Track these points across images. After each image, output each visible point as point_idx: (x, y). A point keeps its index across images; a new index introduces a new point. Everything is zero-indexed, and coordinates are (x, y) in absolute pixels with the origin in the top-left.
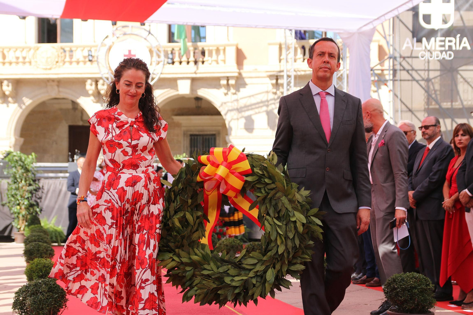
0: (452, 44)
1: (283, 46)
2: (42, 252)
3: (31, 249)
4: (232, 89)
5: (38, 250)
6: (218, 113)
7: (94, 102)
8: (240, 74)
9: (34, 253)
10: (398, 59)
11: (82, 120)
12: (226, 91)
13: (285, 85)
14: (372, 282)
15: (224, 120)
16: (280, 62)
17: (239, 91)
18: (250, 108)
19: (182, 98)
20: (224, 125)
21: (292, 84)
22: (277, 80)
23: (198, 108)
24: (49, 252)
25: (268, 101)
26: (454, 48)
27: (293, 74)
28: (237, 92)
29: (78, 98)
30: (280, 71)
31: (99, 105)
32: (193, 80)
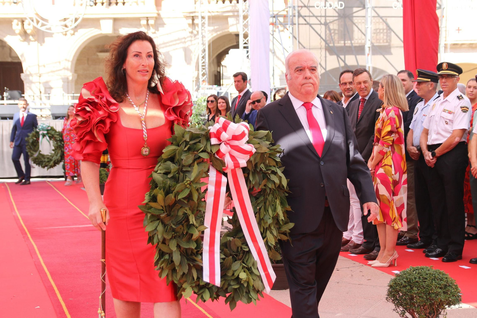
4: (151, 28)
7: (21, 41)
8: (159, 14)
11: (11, 56)
16: (195, 4)
17: (158, 30)
19: (105, 37)
21: (206, 25)
22: (193, 20)
25: (185, 38)
27: (206, 15)
28: (156, 32)
29: (5, 37)
30: (195, 12)
31: (26, 43)
32: (115, 20)
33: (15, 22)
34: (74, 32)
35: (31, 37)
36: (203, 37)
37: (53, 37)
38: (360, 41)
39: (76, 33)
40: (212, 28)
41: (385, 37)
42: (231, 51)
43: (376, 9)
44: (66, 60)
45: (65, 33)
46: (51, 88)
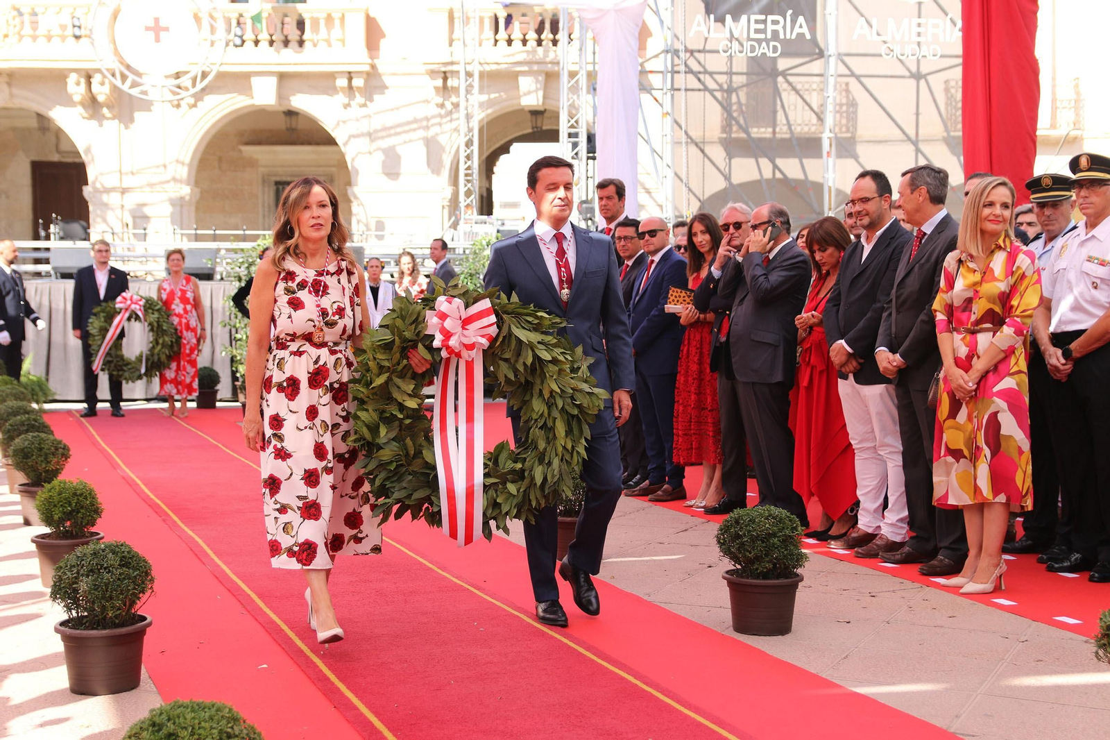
0: (779, 28)
1: (456, 15)
2: (48, 451)
3: (26, 447)
4: (357, 94)
5: (41, 449)
6: (331, 142)
7: (83, 118)
8: (373, 67)
9: (33, 455)
10: (682, 55)
11: (58, 151)
12: (346, 100)
13: (462, 91)
14: (659, 492)
15: (343, 155)
16: (451, 45)
17: (371, 100)
18: (392, 131)
19: (260, 113)
20: (342, 164)
21: (476, 90)
22: (445, 79)
23: (291, 130)
24: (61, 451)
25: (428, 119)
26: (782, 36)
27: (476, 69)
28: (368, 103)
29: (50, 110)
30: (452, 63)
31: (94, 123)
32: (282, 77)
33: (73, 78)
34: (196, 102)
35: (105, 111)
36: (468, 117)
37: (151, 111)
38: (806, 129)
39: (199, 104)
40: (484, 98)
41: (844, 121)
42: (516, 147)
43: (846, 59)
44: (177, 161)
45: (176, 103)
46: (146, 218)
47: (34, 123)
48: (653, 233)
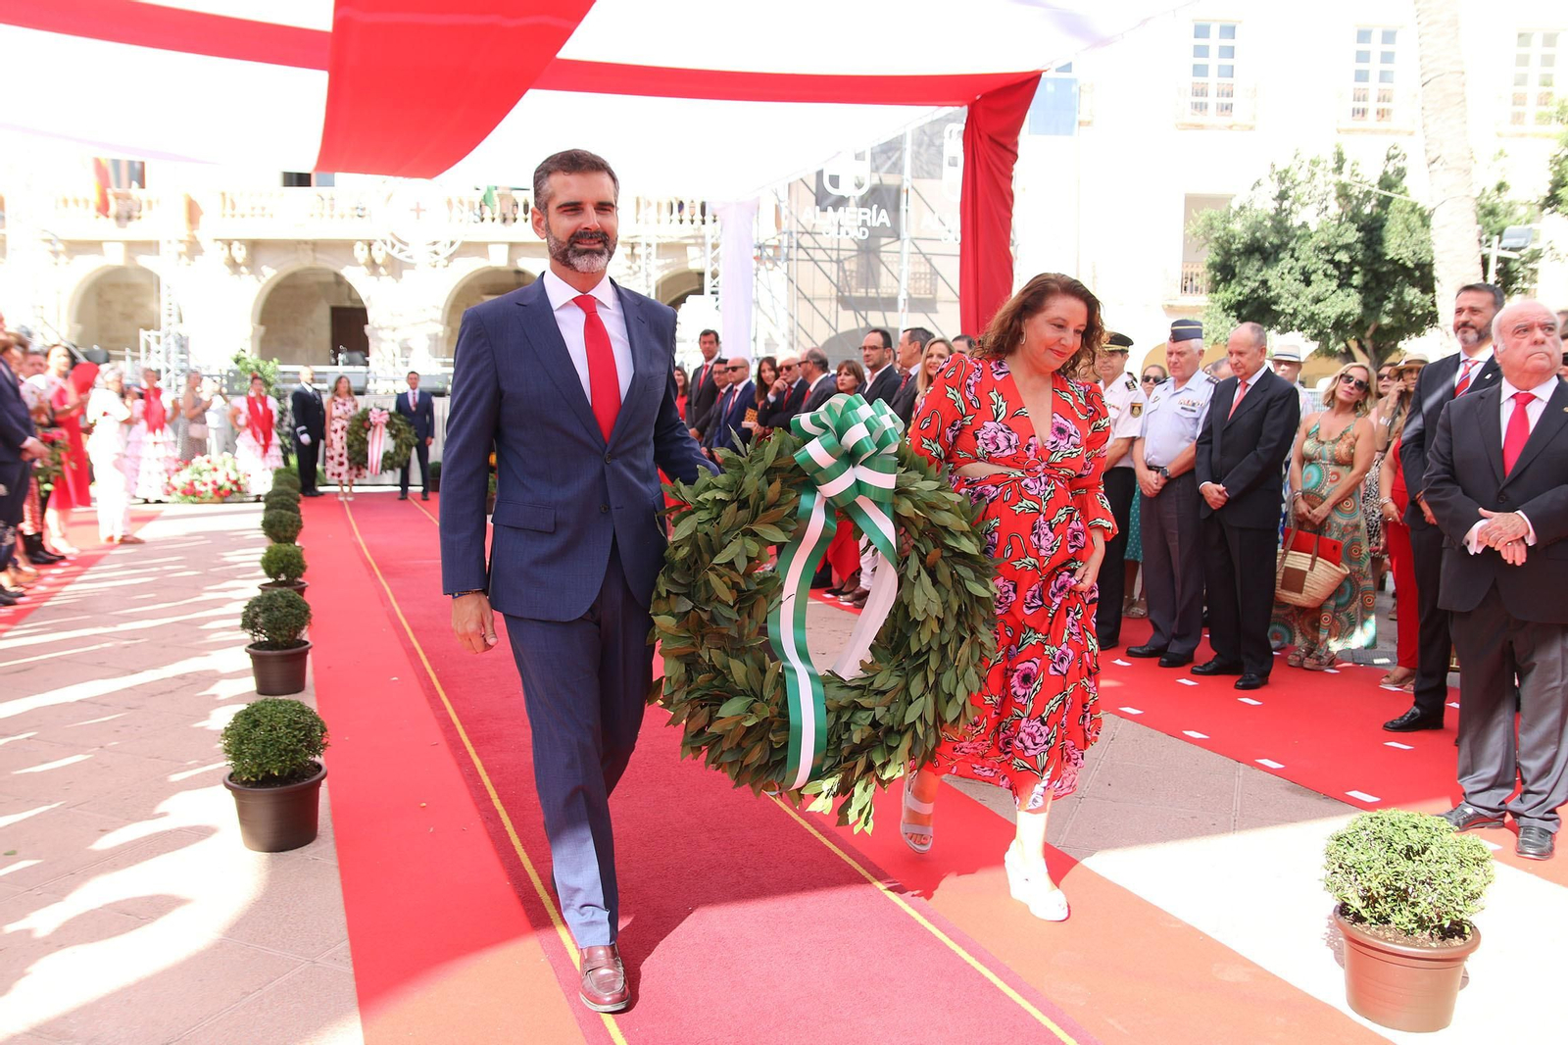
1: (642, 201)
5: (281, 522)
7: (366, 275)
10: (794, 235)
11: (350, 298)
13: (643, 257)
19: (496, 271)
22: (633, 248)
27: (654, 242)
30: (636, 237)
31: (374, 278)
32: (512, 245)
33: (358, 247)
34: (448, 263)
35: (382, 270)
36: (648, 275)
37: (415, 269)
38: (889, 291)
39: (451, 265)
40: (662, 262)
41: (928, 286)
42: (690, 299)
43: (916, 242)
44: (434, 307)
46: (410, 349)
47: (332, 279)
48: (734, 369)
